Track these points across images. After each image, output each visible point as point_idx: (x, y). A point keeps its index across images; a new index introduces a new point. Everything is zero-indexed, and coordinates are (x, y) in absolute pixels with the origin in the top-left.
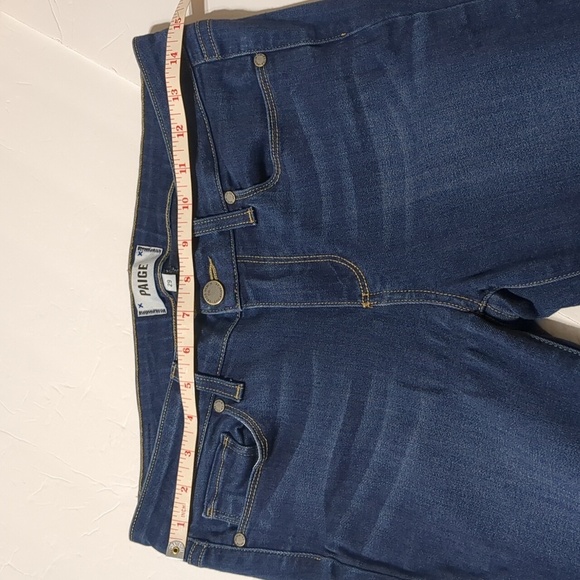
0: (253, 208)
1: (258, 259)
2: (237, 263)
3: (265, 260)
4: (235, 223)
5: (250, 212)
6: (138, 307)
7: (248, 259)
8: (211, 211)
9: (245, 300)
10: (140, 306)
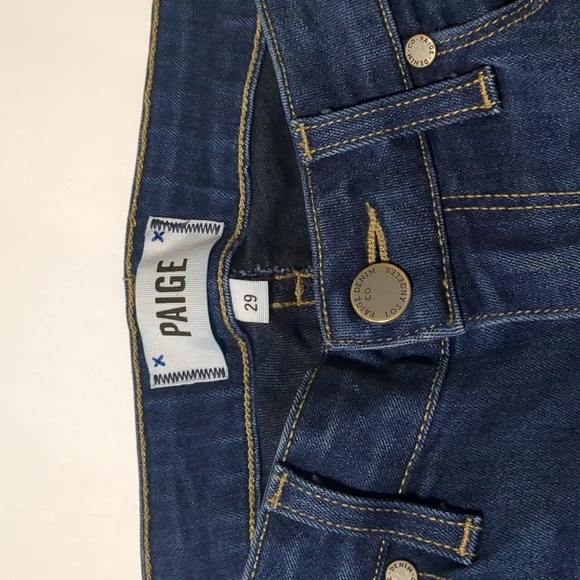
0: (494, 70)
1: (502, 202)
2: (445, 215)
3: (523, 202)
4: (437, 112)
5: (483, 81)
6: (151, 364)
7: (475, 202)
8: (369, 87)
9: (472, 305)
10: (159, 362)
